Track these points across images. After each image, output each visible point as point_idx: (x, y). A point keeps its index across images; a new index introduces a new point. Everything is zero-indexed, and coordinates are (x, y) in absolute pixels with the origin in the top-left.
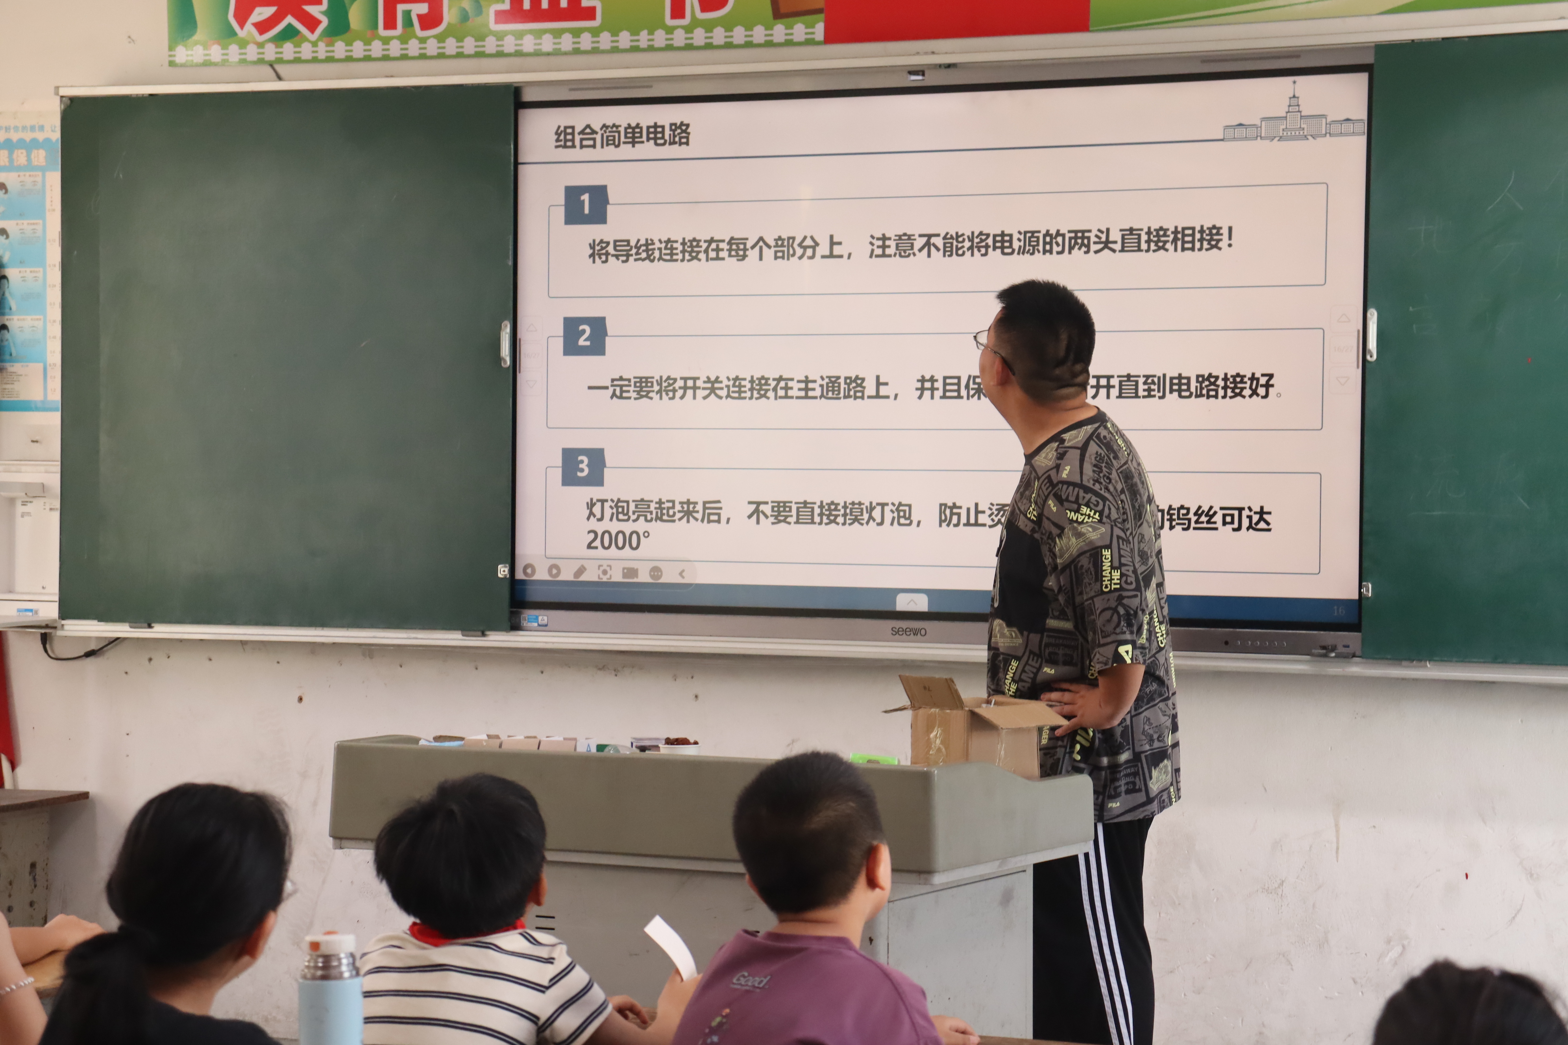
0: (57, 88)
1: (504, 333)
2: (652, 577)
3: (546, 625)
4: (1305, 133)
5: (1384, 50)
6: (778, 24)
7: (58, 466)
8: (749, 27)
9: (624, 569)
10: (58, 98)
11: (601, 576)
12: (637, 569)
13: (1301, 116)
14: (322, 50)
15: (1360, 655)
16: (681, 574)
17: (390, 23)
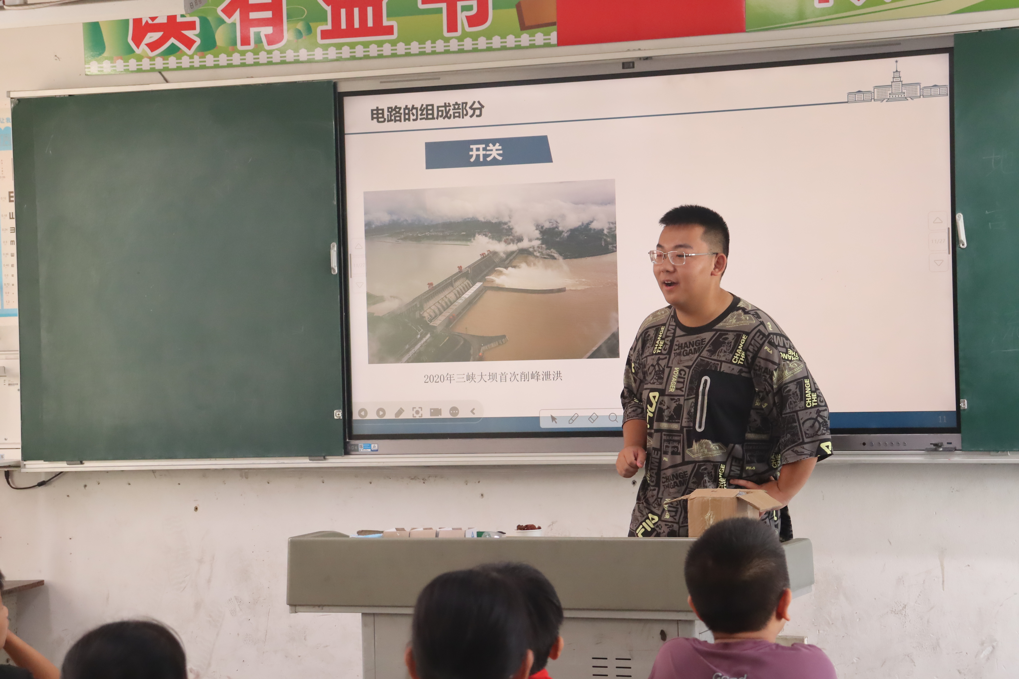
0: (9, 92)
1: (333, 251)
2: (451, 414)
3: (377, 450)
4: (906, 96)
5: (960, 37)
6: (524, 33)
7: (17, 354)
8: (503, 36)
9: (431, 409)
10: (10, 99)
11: (415, 415)
12: (441, 409)
13: (902, 84)
14: (197, 61)
15: (961, 449)
16: (472, 411)
17: (245, 41)
